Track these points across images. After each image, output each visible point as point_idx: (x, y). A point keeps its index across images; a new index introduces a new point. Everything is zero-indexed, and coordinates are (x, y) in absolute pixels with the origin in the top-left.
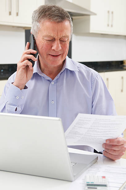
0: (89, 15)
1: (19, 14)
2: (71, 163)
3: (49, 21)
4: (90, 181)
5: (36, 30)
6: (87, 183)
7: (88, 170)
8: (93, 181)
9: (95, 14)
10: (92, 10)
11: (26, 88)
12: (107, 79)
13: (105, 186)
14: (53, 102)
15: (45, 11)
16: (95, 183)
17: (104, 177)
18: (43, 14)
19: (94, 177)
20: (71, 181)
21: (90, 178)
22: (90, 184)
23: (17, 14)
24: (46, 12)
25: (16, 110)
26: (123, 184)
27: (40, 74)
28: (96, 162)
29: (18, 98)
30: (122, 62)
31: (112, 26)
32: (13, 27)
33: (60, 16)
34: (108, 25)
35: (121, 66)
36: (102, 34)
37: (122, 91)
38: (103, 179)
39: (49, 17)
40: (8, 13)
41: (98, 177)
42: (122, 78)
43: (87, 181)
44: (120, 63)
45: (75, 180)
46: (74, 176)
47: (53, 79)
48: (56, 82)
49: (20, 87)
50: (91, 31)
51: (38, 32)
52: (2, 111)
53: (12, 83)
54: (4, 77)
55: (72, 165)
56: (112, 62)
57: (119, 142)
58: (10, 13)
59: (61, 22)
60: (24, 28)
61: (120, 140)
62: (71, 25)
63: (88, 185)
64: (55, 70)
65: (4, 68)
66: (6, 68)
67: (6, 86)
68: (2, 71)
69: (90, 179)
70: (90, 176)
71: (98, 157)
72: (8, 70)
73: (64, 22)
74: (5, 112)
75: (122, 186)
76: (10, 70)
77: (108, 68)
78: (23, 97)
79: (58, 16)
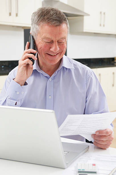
0: (83, 16)
1: (18, 15)
2: (64, 152)
3: (48, 25)
4: (81, 168)
5: (35, 32)
6: (79, 170)
7: (80, 158)
8: (84, 169)
9: (88, 15)
10: (86, 11)
11: (26, 84)
12: (100, 75)
13: (95, 173)
14: (50, 97)
15: (43, 15)
16: (86, 170)
17: (94, 165)
18: (42, 18)
19: (85, 164)
20: (64, 169)
21: (81, 165)
22: (81, 171)
23: (17, 15)
24: (45, 16)
25: (16, 104)
26: (112, 171)
27: (38, 71)
28: (87, 150)
29: (18, 93)
30: (113, 59)
31: (104, 26)
32: (13, 26)
33: (58, 20)
34: (100, 25)
35: (112, 62)
36: (95, 33)
37: (113, 85)
38: (94, 166)
39: (48, 21)
40: (9, 14)
41: (89, 164)
42: (113, 73)
43: (79, 169)
44: (111, 60)
45: (67, 167)
46: (67, 164)
47: (50, 76)
48: (54, 79)
49: (20, 83)
50: (85, 31)
51: (37, 34)
52: (3, 104)
53: (13, 79)
54: (4, 72)
55: (65, 153)
56: (104, 59)
57: (107, 133)
58: (10, 14)
59: (59, 25)
60: (23, 27)
61: (108, 131)
62: (68, 27)
63: (79, 172)
64: (53, 68)
65: (4, 64)
66: (7, 64)
67: (6, 80)
68: (3, 67)
69: (81, 167)
70: (81, 164)
71: (89, 146)
72: (8, 66)
73: (62, 25)
74: (6, 105)
75: (111, 172)
76: (10, 66)
77: (100, 64)
78: (23, 93)
79: (56, 20)
